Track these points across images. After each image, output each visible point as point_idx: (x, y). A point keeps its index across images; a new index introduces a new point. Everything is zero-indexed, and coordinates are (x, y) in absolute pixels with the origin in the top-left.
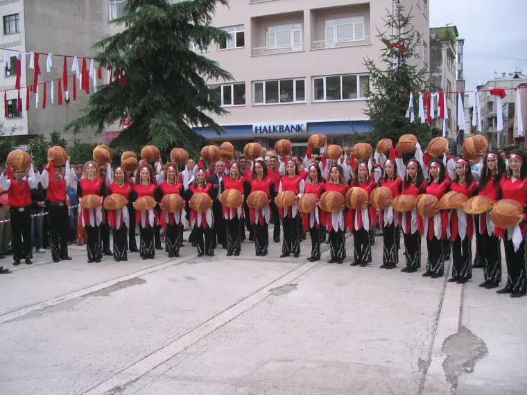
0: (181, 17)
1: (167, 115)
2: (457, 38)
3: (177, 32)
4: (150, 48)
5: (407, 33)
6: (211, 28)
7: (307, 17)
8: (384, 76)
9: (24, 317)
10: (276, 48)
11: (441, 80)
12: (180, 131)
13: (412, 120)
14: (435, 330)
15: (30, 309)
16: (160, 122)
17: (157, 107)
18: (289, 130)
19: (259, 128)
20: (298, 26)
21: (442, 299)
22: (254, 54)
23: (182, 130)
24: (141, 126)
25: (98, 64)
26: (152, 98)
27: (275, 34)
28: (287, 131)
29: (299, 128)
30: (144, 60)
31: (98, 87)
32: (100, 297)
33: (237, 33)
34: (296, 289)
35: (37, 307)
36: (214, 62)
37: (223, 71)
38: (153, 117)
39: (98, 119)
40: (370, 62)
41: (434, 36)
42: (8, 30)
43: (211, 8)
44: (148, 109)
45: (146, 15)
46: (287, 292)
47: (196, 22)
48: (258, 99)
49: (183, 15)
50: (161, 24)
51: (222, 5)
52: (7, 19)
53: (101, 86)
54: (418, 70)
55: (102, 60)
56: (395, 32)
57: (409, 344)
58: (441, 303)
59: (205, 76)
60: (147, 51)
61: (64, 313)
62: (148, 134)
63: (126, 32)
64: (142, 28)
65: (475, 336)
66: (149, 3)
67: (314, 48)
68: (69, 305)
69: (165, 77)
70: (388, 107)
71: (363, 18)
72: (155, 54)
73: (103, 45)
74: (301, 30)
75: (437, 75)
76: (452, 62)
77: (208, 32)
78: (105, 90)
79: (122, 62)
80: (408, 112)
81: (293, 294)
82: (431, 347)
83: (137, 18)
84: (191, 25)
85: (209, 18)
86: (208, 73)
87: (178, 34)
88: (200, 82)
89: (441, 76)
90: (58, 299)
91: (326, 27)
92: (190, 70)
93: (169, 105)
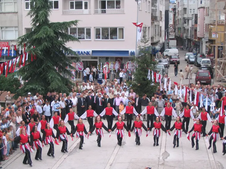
11: (156, 11)
13: (149, 79)
14: (160, 152)
18: (82, 53)
22: (64, 13)
27: (74, 2)
28: (82, 54)
29: (88, 53)
33: (54, 2)
65: (168, 153)
67: (95, 13)
75: (154, 8)
80: (148, 76)
89: (156, 9)
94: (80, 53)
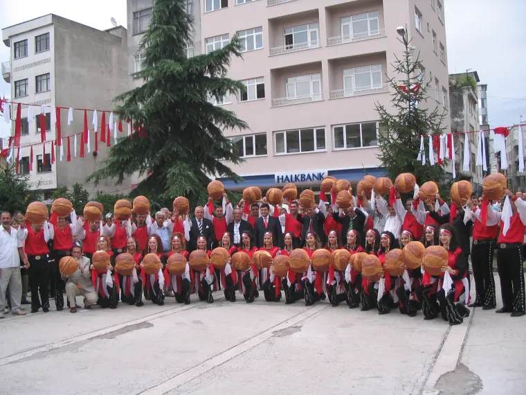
0: (197, 69)
1: (185, 165)
2: (478, 83)
3: (194, 84)
4: (167, 101)
5: (416, 77)
6: (226, 79)
7: (325, 67)
8: (395, 120)
9: (29, 358)
10: (296, 98)
11: (463, 125)
12: (197, 181)
13: (424, 163)
14: (432, 367)
15: (35, 351)
16: (177, 172)
17: (175, 157)
18: (310, 178)
19: (280, 177)
20: (316, 77)
21: (445, 338)
22: (274, 105)
23: (199, 179)
24: (160, 177)
25: (117, 117)
26: (171, 148)
27: (294, 84)
28: (309, 180)
29: (320, 177)
30: (162, 113)
31: (118, 140)
32: (105, 340)
33: (257, 85)
34: (300, 330)
35: (43, 349)
36: (231, 112)
37: (239, 120)
38: (171, 167)
39: (117, 170)
40: (381, 107)
41: (454, 82)
42: (39, 90)
43: (226, 61)
44: (166, 160)
45: (163, 69)
46: (291, 333)
47: (212, 74)
48: (279, 149)
49: (198, 68)
50: (178, 77)
51: (236, 57)
52: (39, 79)
53: (121, 139)
54: (428, 114)
55: (121, 113)
56: (404, 76)
57: (403, 381)
58: (444, 342)
59: (220, 126)
60: (165, 104)
61: (67, 354)
62: (165, 184)
63: (145, 86)
64: (160, 82)
65: (473, 373)
66: (167, 58)
67: (333, 97)
68: (74, 347)
69: (183, 127)
70: (400, 150)
71: (380, 66)
72: (173, 106)
73: (122, 98)
74: (319, 80)
75: (459, 120)
76: (474, 107)
77: (223, 84)
78: (125, 142)
79: (140, 114)
80: (419, 155)
81: (296, 335)
82: (424, 383)
83: (155, 72)
84: (207, 78)
85: (224, 70)
86: (224, 123)
87: (194, 86)
88: (217, 132)
89: (463, 121)
90: (64, 342)
91: (344, 76)
92: (207, 121)
93: (186, 156)
94: (306, 177)
